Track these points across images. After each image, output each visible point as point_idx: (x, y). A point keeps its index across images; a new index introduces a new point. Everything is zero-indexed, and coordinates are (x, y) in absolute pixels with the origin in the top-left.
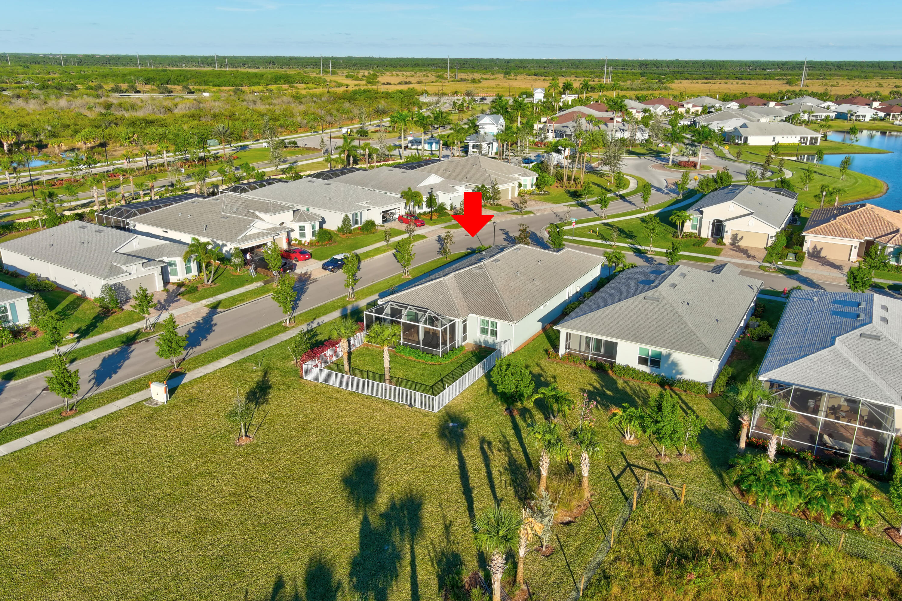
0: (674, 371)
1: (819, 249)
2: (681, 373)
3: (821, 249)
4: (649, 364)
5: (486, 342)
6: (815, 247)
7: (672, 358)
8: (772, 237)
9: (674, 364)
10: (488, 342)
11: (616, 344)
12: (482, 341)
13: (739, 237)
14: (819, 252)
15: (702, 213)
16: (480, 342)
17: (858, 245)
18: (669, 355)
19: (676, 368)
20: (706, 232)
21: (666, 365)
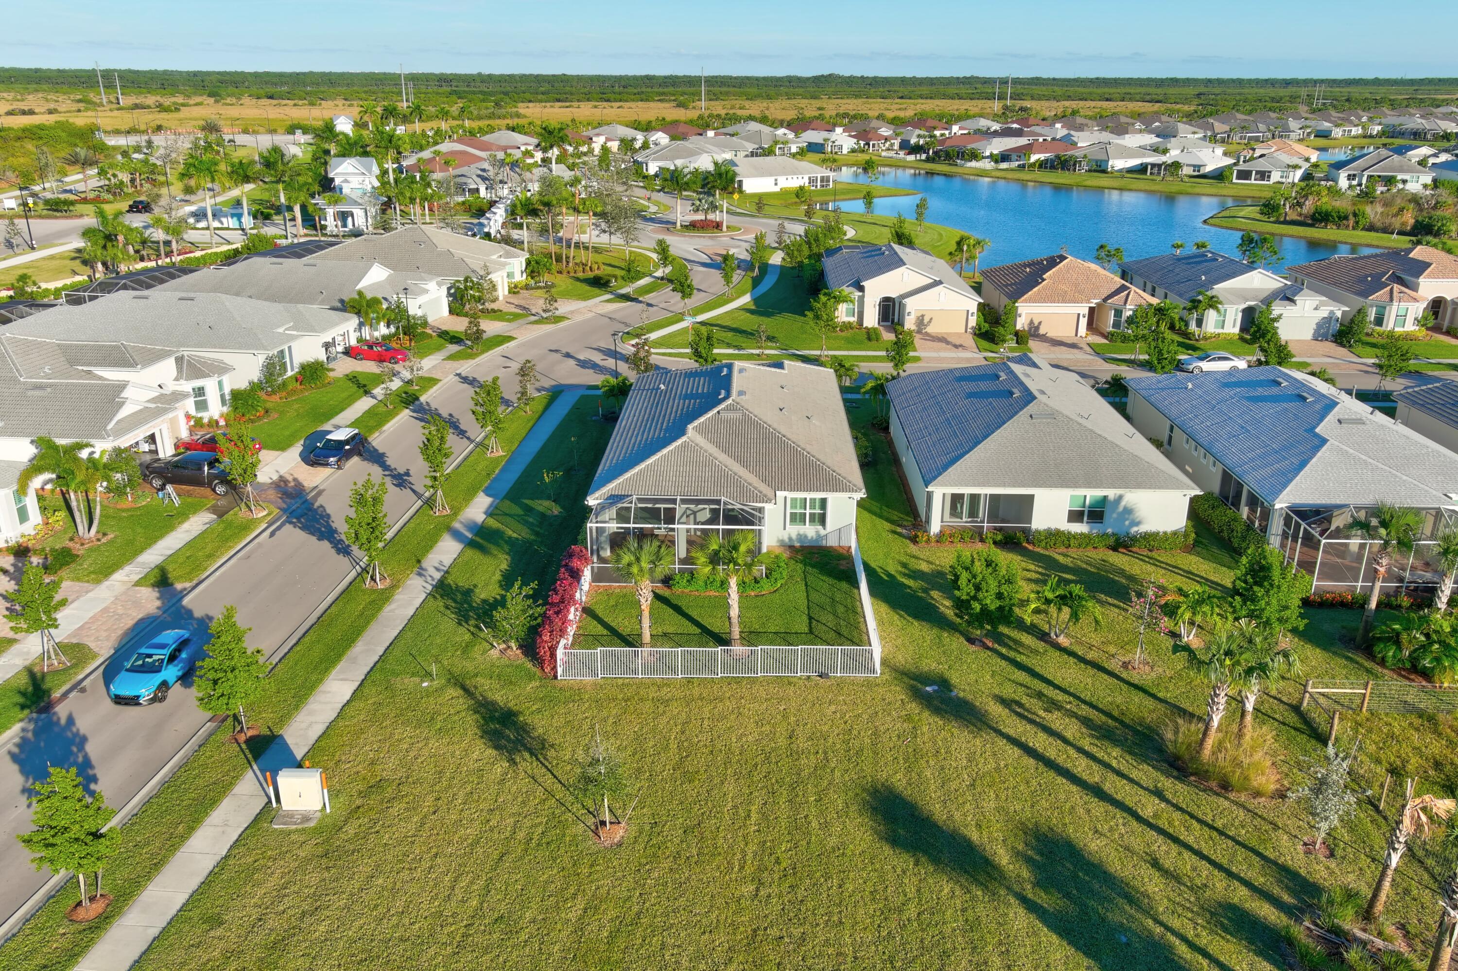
0: (1127, 523)
1: (1036, 324)
2: (1138, 524)
3: (1040, 323)
4: (1085, 518)
5: (802, 537)
6: (1032, 322)
7: (1123, 503)
8: (972, 314)
9: (1128, 511)
10: (806, 537)
11: (1031, 498)
12: (794, 537)
13: (926, 320)
14: (1037, 328)
15: (861, 289)
16: (790, 539)
17: (1086, 311)
18: (1121, 497)
19: (1131, 517)
20: (871, 319)
21: (1115, 515)
